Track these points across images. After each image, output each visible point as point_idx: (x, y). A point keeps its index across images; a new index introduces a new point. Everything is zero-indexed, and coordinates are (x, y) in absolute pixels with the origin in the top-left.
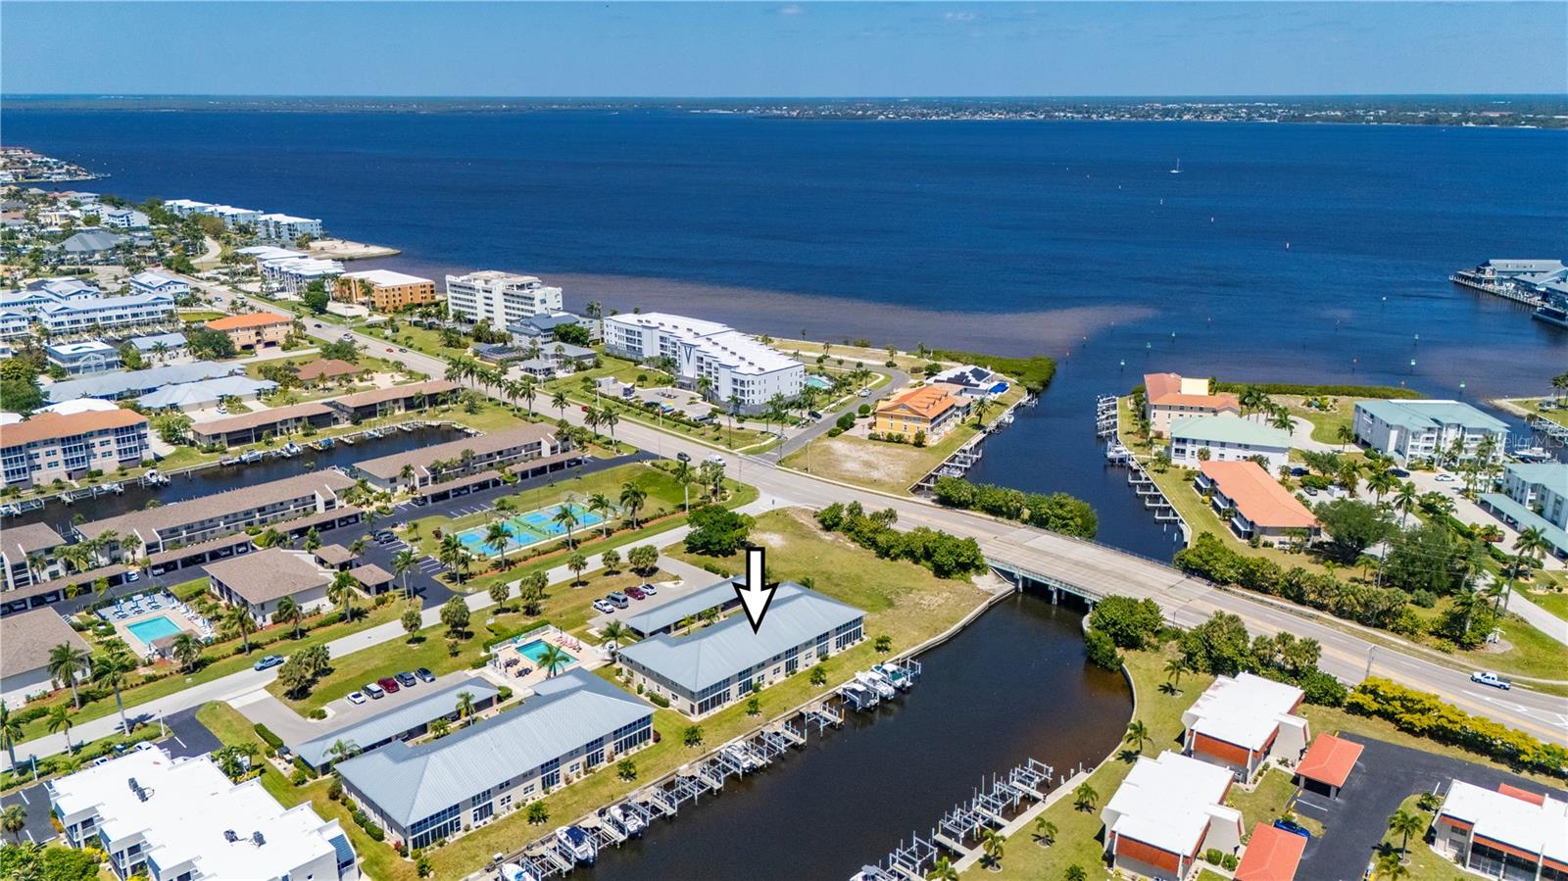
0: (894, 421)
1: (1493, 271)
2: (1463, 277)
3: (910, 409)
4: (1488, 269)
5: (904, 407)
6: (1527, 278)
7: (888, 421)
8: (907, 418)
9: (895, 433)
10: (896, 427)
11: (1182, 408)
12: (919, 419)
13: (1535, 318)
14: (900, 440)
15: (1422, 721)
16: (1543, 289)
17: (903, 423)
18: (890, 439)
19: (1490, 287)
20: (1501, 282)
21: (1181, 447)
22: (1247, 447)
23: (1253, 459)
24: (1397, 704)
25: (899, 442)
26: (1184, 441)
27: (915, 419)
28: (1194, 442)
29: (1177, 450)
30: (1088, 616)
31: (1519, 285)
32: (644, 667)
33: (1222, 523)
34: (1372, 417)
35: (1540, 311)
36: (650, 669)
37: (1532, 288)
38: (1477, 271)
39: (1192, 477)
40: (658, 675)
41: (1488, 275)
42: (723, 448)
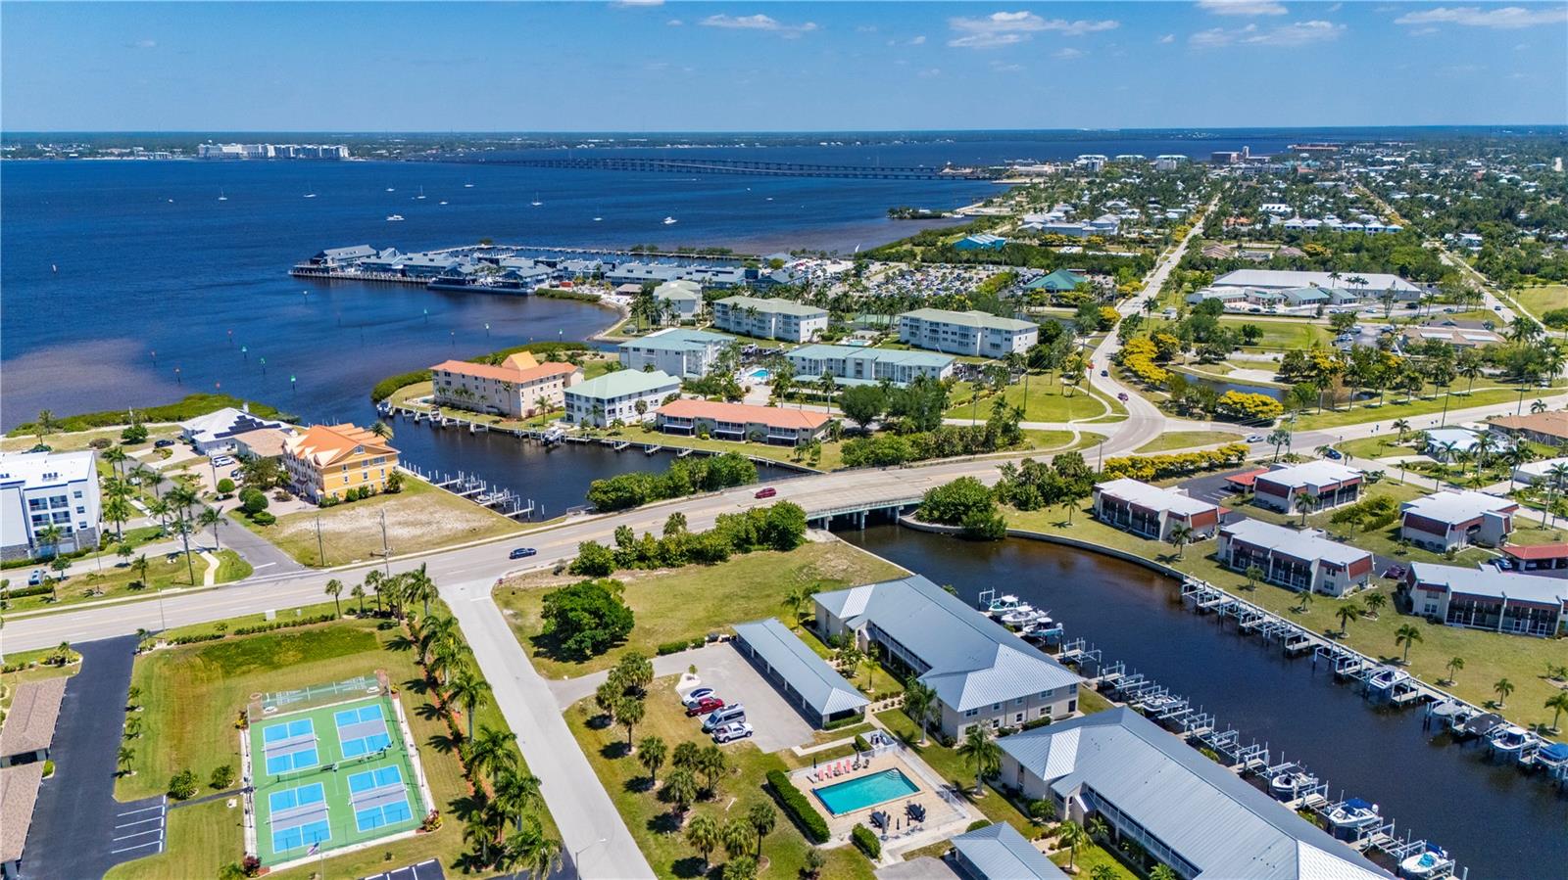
0: (348, 473)
1: (333, 259)
2: (302, 269)
3: (366, 450)
4: (329, 259)
5: (357, 450)
6: (373, 260)
7: (342, 475)
8: (365, 463)
9: (355, 487)
10: (355, 480)
11: (541, 381)
12: (382, 459)
13: (431, 289)
14: (363, 494)
15: (1150, 471)
16: (401, 267)
17: (361, 471)
18: (350, 498)
19: (340, 274)
20: (342, 268)
21: (611, 407)
22: (654, 391)
23: (670, 399)
24: (1130, 468)
25: (365, 496)
26: (612, 401)
27: (376, 461)
28: (619, 399)
29: (609, 412)
30: (909, 519)
31: (367, 267)
32: (996, 706)
33: (754, 444)
34: (651, 351)
35: (435, 282)
36: (1006, 702)
37: (386, 268)
38: (314, 262)
39: (649, 429)
40: (1020, 700)
41: (330, 264)
42: (178, 590)
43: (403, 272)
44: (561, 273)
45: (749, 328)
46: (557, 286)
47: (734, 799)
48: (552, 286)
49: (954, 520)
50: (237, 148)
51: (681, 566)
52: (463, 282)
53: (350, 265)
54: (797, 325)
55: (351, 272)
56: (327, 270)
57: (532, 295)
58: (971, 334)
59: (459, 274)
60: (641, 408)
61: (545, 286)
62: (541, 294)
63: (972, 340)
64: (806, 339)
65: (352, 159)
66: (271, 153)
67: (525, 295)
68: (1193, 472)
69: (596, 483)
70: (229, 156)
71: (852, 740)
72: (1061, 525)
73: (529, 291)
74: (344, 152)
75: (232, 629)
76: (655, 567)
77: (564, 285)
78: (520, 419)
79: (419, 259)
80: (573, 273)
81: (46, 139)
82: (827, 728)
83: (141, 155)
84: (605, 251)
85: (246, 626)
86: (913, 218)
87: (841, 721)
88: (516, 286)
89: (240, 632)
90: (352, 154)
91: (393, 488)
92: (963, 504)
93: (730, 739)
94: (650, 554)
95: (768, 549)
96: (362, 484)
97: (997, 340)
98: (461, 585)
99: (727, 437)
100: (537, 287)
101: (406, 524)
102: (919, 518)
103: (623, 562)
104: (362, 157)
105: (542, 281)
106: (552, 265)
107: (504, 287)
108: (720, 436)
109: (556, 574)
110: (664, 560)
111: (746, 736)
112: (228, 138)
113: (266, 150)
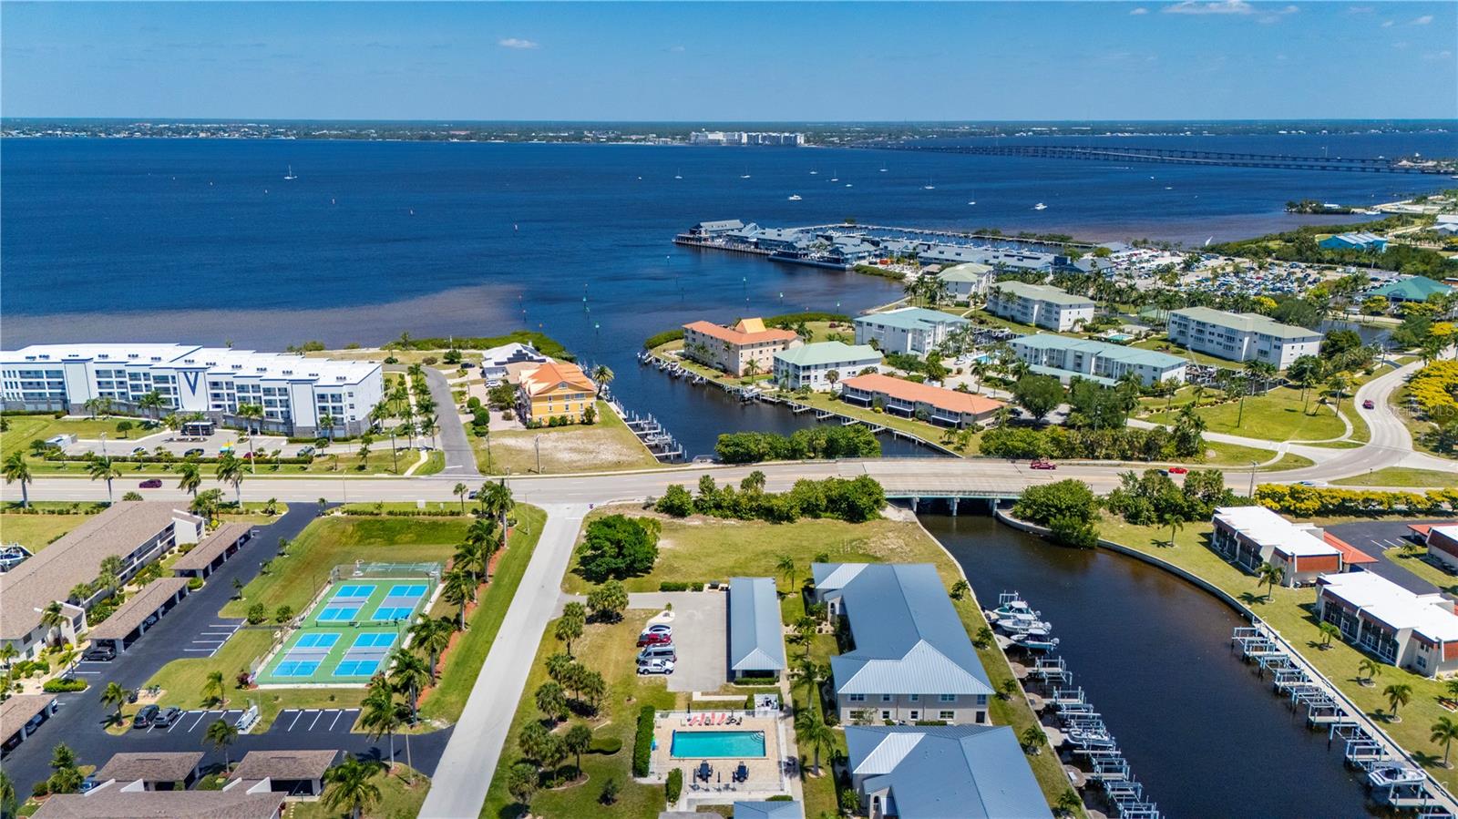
0: (553, 403)
1: (706, 231)
2: (682, 238)
3: (571, 386)
4: (703, 230)
5: (564, 384)
6: (736, 233)
7: (547, 404)
8: (568, 397)
9: (557, 416)
10: (558, 409)
12: (582, 395)
13: (771, 260)
14: (562, 422)
15: (1313, 504)
16: (755, 240)
17: (563, 403)
18: (552, 424)
19: (709, 243)
20: (713, 238)
21: (806, 374)
22: (854, 363)
23: (866, 372)
24: (1287, 498)
25: (564, 424)
26: (808, 368)
27: (577, 396)
28: (816, 367)
29: (804, 378)
30: (1005, 514)
31: (731, 239)
32: (886, 697)
33: (919, 423)
34: (881, 327)
35: (774, 255)
36: (898, 695)
37: (743, 240)
38: (693, 232)
39: (834, 397)
40: (915, 697)
41: (703, 235)
42: (386, 475)
43: (756, 245)
44: (883, 252)
45: (1013, 313)
46: (876, 263)
47: (609, 722)
48: (870, 263)
49: (1043, 521)
50: (719, 136)
51: (749, 519)
52: (796, 256)
53: (719, 237)
54: (1058, 313)
55: (719, 242)
56: (699, 239)
57: (849, 270)
58: (1238, 337)
59: (794, 248)
60: (832, 377)
61: (864, 263)
62: (858, 269)
63: (1239, 344)
64: (1066, 329)
65: (806, 145)
66: (745, 140)
67: (844, 270)
68: (1382, 513)
69: (723, 437)
70: (713, 142)
71: (745, 698)
72: (1159, 544)
73: (848, 266)
74: (801, 140)
75: (384, 510)
76: (726, 517)
77: (882, 263)
78: (737, 376)
79: (771, 234)
80: (892, 252)
81: (593, 127)
82: (737, 683)
83: (652, 141)
84: (950, 233)
85: (397, 510)
86: (1315, 212)
87: (754, 679)
88: (837, 261)
89: (390, 513)
90: (807, 141)
91: (588, 420)
92: (1056, 507)
93: (649, 673)
94: (725, 504)
95: (837, 518)
96: (563, 414)
97: (1265, 346)
98: (568, 506)
99: (898, 413)
100: (855, 263)
101: (572, 450)
102: (1015, 515)
103: (700, 507)
104: (815, 144)
105: (864, 258)
106: (876, 244)
107: (828, 261)
108: (891, 411)
109: (644, 508)
110: (736, 511)
111: (665, 673)
112: (713, 128)
113: (740, 137)
